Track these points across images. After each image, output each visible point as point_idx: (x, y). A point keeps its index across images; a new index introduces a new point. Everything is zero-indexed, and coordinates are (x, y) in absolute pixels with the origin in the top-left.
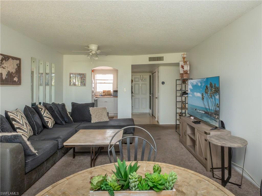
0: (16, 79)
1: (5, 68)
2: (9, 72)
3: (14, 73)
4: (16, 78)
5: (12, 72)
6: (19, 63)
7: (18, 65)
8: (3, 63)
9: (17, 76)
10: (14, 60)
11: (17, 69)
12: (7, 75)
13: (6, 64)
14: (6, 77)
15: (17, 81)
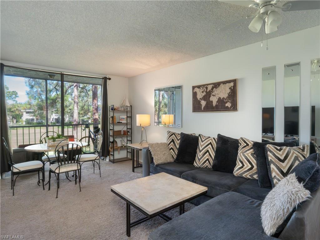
0: (228, 105)
1: (215, 95)
2: (219, 99)
3: (226, 98)
4: (228, 103)
5: (223, 98)
6: (233, 86)
7: (232, 88)
8: (213, 91)
9: (230, 101)
10: (226, 84)
11: (230, 93)
12: (217, 102)
13: (216, 91)
14: (216, 104)
15: (229, 107)
